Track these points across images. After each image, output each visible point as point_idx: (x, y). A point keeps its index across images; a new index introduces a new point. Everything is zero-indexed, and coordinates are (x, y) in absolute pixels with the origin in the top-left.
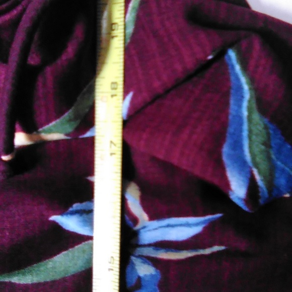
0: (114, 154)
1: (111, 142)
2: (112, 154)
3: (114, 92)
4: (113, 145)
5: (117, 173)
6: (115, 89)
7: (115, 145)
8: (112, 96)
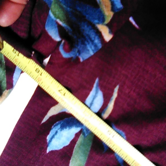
0: (65, 94)
1: (59, 91)
2: (64, 95)
3: (40, 73)
4: (61, 91)
5: (73, 99)
6: (39, 71)
7: (61, 90)
8: (41, 75)
